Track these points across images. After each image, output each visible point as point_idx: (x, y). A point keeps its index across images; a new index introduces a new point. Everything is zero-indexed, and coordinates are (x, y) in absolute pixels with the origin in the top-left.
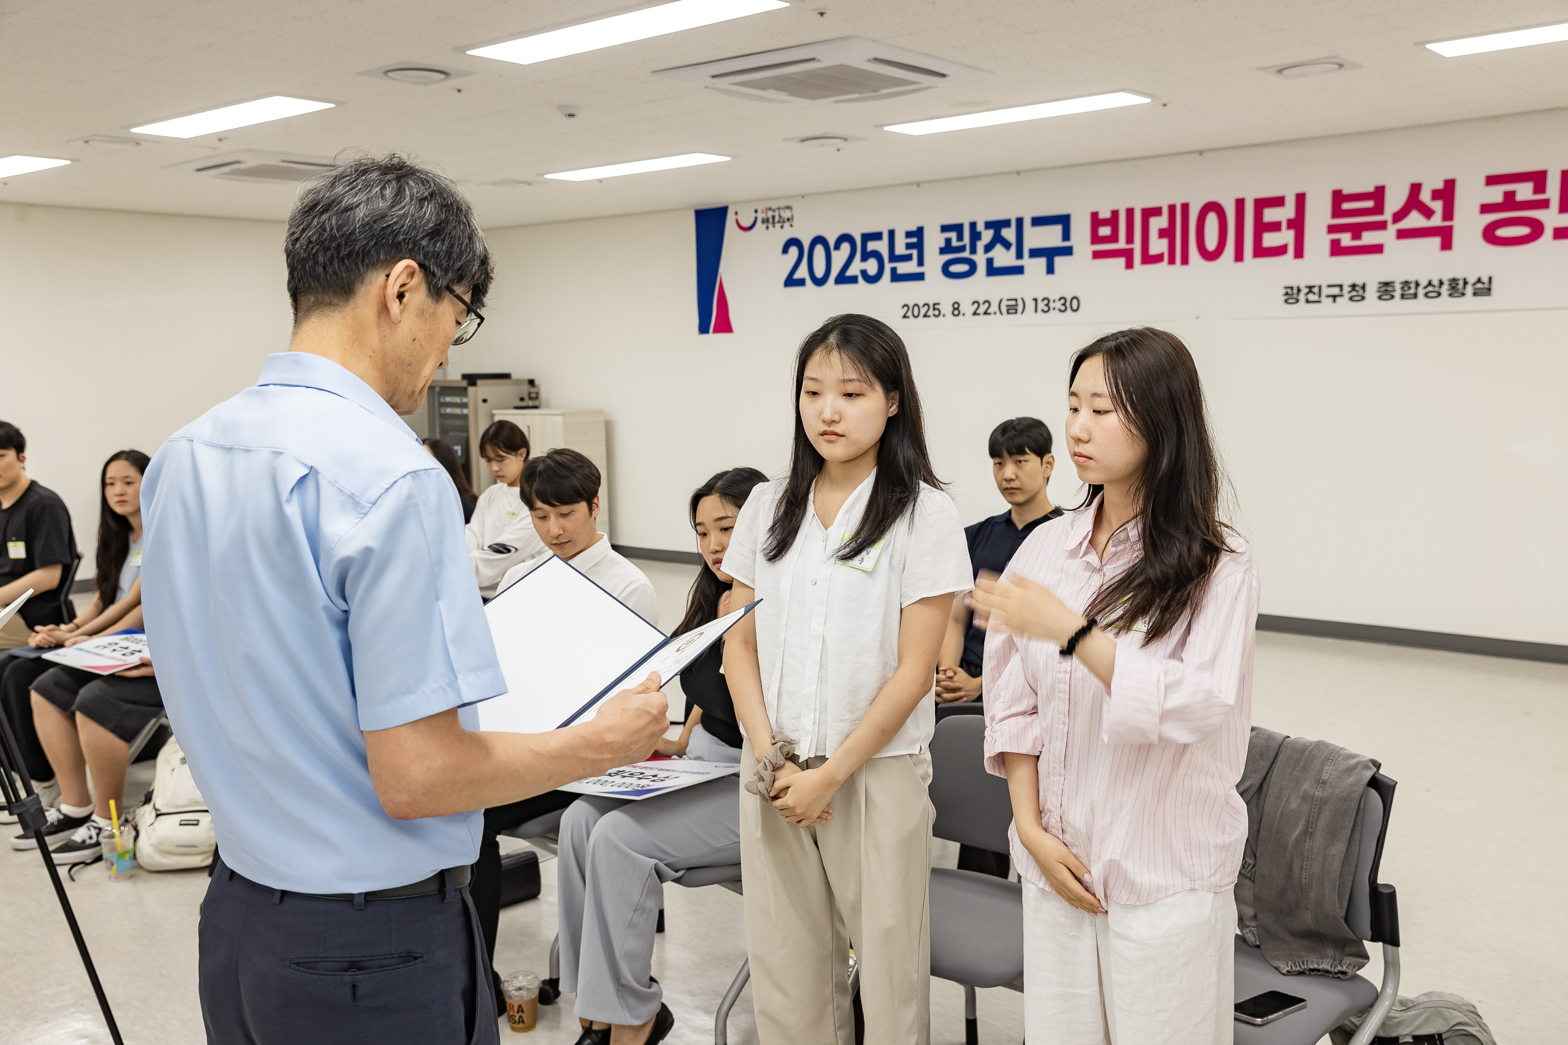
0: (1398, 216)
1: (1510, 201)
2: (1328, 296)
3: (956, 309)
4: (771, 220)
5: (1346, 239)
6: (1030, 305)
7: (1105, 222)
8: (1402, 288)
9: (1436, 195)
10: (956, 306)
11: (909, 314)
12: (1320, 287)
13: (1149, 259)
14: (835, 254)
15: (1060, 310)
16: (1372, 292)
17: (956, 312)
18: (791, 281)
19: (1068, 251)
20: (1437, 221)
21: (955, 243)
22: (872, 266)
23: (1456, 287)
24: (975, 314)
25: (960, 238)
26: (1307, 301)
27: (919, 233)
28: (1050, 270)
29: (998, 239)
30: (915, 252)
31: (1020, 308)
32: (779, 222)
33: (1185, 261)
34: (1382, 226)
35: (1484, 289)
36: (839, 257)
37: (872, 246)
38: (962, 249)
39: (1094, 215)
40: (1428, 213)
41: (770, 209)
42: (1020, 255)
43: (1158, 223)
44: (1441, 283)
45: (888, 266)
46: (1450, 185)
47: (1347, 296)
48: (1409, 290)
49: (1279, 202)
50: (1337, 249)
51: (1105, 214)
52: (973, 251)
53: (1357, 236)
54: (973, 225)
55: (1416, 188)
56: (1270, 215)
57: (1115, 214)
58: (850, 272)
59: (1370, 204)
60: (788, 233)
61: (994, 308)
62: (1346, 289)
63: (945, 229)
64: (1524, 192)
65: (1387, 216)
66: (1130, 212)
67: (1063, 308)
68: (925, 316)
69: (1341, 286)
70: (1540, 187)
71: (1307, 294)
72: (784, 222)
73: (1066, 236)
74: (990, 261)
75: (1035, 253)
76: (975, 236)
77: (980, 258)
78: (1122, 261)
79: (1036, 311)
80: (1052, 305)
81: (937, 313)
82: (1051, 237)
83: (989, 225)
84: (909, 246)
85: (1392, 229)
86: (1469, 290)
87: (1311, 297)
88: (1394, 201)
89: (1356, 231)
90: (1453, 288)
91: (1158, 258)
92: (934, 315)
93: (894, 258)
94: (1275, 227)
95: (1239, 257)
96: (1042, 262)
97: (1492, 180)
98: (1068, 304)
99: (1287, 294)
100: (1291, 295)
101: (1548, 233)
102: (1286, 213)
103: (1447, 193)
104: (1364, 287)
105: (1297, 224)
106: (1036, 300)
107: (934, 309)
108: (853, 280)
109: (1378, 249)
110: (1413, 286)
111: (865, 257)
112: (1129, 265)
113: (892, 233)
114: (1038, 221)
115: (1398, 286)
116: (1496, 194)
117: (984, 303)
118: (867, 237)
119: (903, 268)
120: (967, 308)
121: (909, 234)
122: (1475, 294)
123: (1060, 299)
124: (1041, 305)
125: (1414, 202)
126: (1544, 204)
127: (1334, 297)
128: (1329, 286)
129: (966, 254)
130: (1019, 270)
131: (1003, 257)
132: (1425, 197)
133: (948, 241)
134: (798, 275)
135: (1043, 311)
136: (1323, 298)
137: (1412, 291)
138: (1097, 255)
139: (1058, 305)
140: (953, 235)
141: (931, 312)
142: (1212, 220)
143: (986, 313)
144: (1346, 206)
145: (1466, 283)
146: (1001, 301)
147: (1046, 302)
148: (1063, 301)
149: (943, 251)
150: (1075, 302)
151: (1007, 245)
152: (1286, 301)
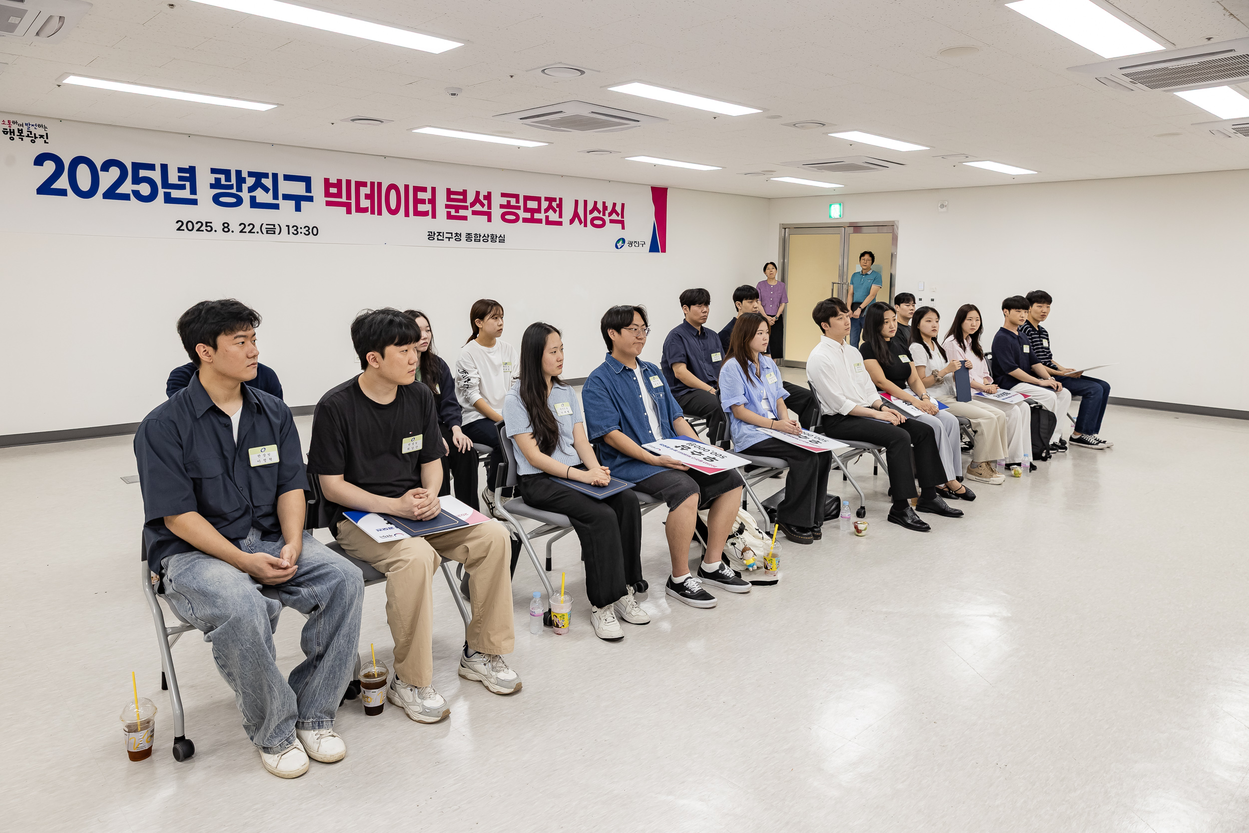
0: (473, 205)
1: (508, 205)
2: (446, 238)
3: (226, 227)
4: (16, 133)
5: (453, 212)
6: (285, 229)
7: (333, 185)
8: (475, 237)
9: (485, 197)
10: (226, 225)
11: (184, 227)
12: (443, 233)
13: (359, 210)
14: (102, 174)
15: (305, 234)
16: (463, 237)
17: (226, 230)
18: (45, 189)
19: (310, 199)
20: (485, 209)
21: (223, 182)
22: (145, 189)
23: (493, 238)
24: (241, 232)
25: (228, 179)
26: (438, 240)
27: (192, 170)
28: (298, 208)
29: (258, 185)
30: (188, 184)
31: (277, 231)
32: (28, 136)
33: (380, 213)
34: (466, 208)
35: (502, 240)
36: (107, 179)
37: (143, 173)
38: (231, 187)
39: (327, 180)
40: (483, 205)
41: (14, 122)
42: (276, 197)
43: (365, 191)
44: (488, 236)
45: (161, 192)
46: (489, 193)
47: (454, 238)
48: (477, 238)
49: (424, 189)
50: (449, 216)
51: (333, 180)
52: (240, 189)
53: (457, 211)
54: (239, 173)
55: (478, 193)
56: (421, 195)
57: (340, 181)
58: (121, 190)
59: (461, 197)
60: (41, 148)
61: (257, 229)
62: (454, 235)
63: (214, 171)
64: (513, 202)
65: (468, 204)
66: (348, 182)
67: (307, 233)
68: (198, 230)
69: (452, 233)
70: (518, 202)
71: (437, 236)
72: (36, 138)
73: (308, 189)
74: (253, 199)
75: (286, 197)
76: (241, 180)
77: (245, 195)
78: (344, 209)
79: (289, 234)
80: (299, 230)
81: (209, 229)
82: (298, 189)
83: (251, 174)
84: (180, 179)
85: (470, 210)
86: (498, 240)
87: (440, 238)
88: (471, 198)
89: (457, 209)
90: (492, 238)
91: (365, 210)
92: (206, 230)
93: (166, 184)
94: (423, 202)
95: (407, 215)
96: (292, 203)
97: (503, 195)
98: (310, 231)
99: (429, 235)
100: (431, 236)
101: (521, 220)
102: (427, 196)
103: (488, 197)
104: (460, 235)
105: (432, 201)
106: (288, 226)
107: (207, 226)
108: (126, 197)
109: (465, 218)
110: (478, 236)
111: (137, 180)
112: (349, 212)
113: (164, 168)
114: (287, 178)
115: (473, 236)
116: (504, 201)
117: (249, 225)
118: (137, 166)
119: (175, 194)
120: (235, 227)
121: (180, 170)
122: (499, 242)
123: (305, 227)
124: (292, 230)
125: (477, 200)
126: (519, 208)
127: (449, 238)
128: (447, 233)
129: (234, 191)
130: (276, 207)
131: (262, 196)
132: (481, 198)
133: (218, 180)
134: (56, 185)
135: (293, 233)
136: (445, 239)
137: (478, 238)
138: (328, 204)
139: (304, 231)
140: (222, 177)
141: (204, 228)
142: (393, 193)
143: (250, 232)
144: (452, 196)
145: (496, 237)
146: (262, 224)
147: (295, 228)
148: (307, 229)
149: (212, 186)
150: (315, 230)
151: (266, 190)
152: (429, 238)
